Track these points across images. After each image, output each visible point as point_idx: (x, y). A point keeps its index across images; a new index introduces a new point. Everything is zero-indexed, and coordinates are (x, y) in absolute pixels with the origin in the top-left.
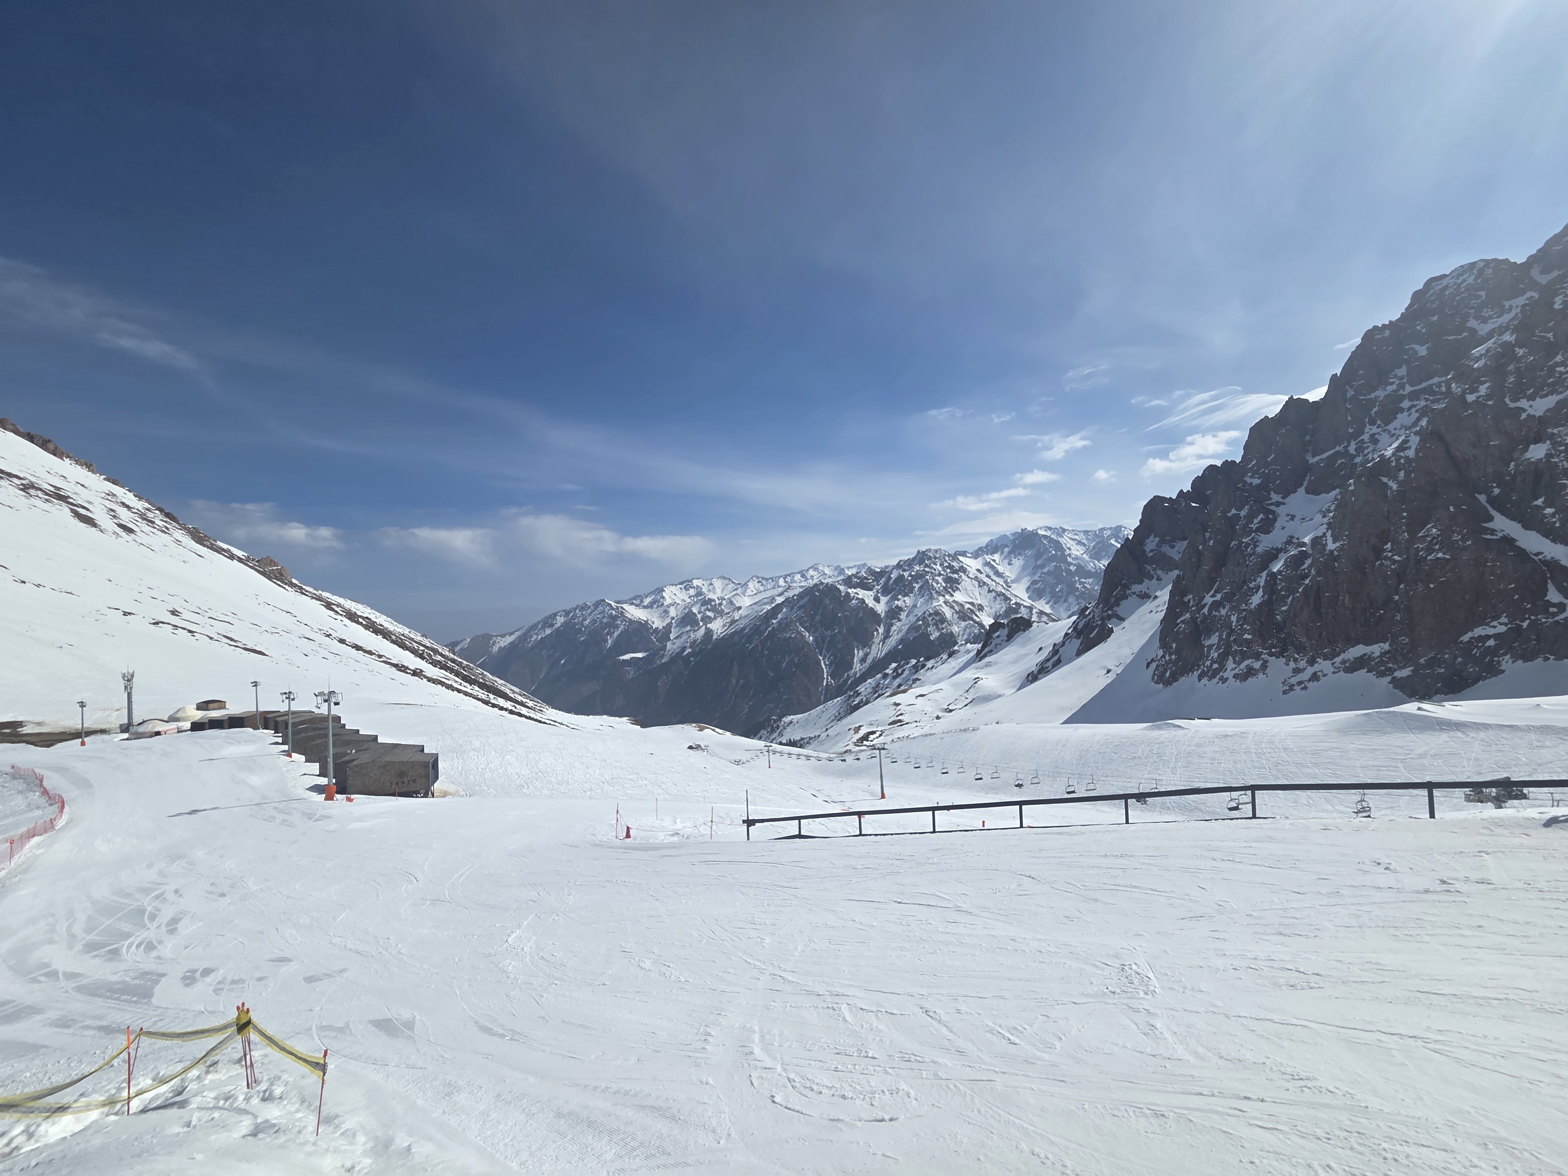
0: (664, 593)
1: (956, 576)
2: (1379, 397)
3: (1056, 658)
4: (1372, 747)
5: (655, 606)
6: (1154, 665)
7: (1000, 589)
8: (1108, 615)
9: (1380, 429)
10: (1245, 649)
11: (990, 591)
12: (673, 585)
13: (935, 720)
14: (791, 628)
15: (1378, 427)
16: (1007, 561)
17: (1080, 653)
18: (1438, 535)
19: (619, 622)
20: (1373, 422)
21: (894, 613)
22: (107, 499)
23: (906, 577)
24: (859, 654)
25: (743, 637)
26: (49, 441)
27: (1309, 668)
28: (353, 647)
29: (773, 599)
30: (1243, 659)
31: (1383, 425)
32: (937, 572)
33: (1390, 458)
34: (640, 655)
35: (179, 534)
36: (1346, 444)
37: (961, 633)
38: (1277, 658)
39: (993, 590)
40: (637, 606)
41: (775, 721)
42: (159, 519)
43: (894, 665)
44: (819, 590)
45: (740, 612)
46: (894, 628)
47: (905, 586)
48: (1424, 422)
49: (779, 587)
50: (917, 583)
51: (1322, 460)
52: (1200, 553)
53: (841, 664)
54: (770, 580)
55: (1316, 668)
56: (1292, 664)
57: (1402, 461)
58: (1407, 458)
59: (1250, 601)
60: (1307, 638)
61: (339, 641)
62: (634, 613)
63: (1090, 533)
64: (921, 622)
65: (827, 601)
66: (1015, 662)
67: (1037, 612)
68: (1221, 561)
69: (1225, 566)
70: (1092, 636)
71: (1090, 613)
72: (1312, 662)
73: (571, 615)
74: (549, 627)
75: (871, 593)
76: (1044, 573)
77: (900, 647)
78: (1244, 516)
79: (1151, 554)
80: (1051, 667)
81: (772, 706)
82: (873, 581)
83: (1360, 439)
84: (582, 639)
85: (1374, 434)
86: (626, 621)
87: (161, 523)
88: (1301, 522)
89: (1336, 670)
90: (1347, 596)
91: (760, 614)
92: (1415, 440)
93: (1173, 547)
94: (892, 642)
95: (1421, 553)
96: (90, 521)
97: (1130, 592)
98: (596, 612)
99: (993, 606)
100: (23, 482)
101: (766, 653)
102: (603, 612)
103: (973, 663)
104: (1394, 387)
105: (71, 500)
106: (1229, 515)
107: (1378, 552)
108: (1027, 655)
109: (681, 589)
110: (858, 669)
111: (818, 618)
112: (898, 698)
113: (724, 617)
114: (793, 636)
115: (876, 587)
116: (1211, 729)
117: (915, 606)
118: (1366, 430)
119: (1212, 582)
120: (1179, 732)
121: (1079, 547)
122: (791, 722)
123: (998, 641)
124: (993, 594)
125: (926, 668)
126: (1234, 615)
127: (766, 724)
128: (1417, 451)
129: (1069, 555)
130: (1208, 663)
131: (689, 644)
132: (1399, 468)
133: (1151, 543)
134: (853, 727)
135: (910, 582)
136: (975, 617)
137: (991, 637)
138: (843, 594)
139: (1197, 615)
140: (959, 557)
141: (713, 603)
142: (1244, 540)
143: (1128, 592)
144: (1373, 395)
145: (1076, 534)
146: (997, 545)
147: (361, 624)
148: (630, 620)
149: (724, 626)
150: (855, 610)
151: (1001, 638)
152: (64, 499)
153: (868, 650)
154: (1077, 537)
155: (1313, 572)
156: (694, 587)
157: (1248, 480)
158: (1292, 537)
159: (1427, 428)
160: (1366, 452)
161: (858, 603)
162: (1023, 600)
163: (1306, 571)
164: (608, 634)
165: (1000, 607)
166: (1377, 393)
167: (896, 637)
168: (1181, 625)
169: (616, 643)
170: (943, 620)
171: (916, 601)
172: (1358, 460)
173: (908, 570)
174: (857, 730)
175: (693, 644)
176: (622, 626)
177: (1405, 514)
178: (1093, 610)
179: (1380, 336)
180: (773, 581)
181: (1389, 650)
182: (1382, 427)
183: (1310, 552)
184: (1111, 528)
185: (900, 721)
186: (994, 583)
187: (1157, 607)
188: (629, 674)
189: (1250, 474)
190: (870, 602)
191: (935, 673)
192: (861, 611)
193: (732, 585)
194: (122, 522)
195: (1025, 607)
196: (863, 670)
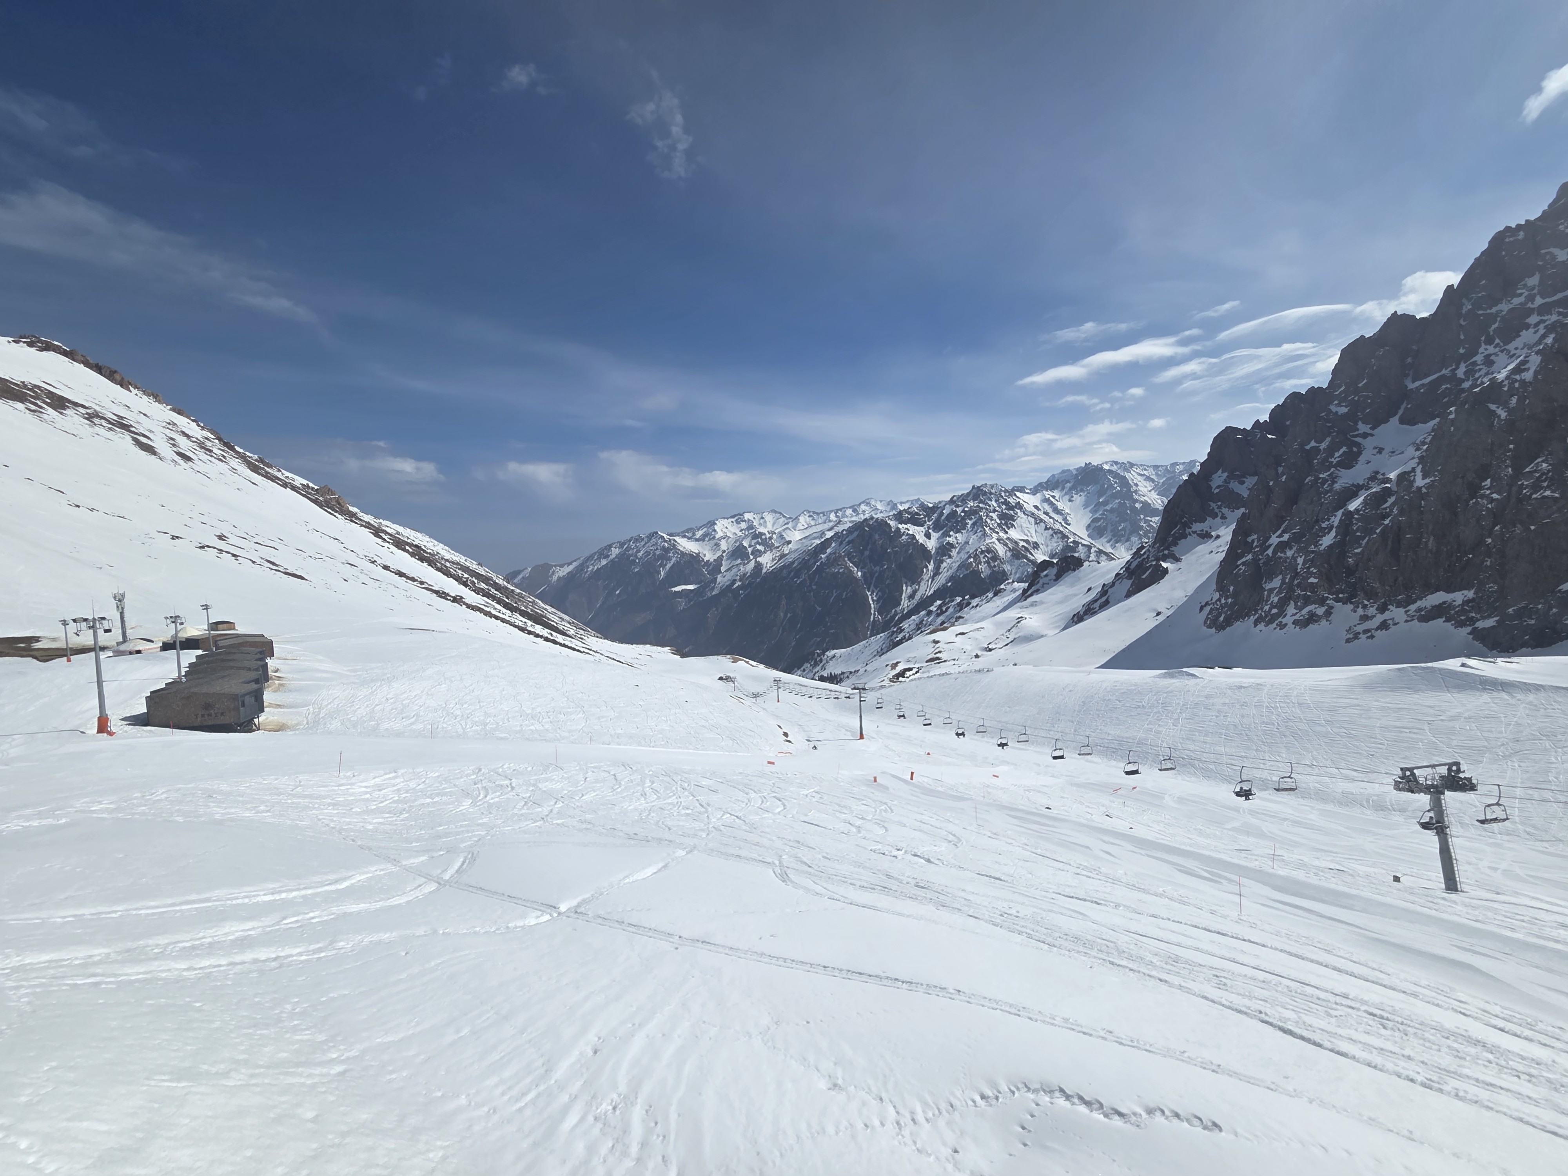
0: (715, 526)
1: (1012, 512)
2: (1502, 311)
3: (1104, 599)
4: (1400, 706)
5: (707, 539)
6: (1208, 608)
7: (1057, 526)
8: (1164, 555)
9: (1497, 349)
10: (1309, 593)
11: (1046, 529)
12: (724, 518)
13: (974, 659)
14: (840, 563)
15: (1495, 347)
16: (1067, 497)
17: (1129, 595)
18: (1549, 471)
19: (671, 555)
20: (1490, 341)
21: (945, 550)
22: (168, 428)
23: (959, 513)
24: (907, 590)
25: (791, 571)
26: (115, 372)
27: (1379, 615)
28: (396, 574)
29: (823, 533)
30: (1306, 605)
31: (1502, 344)
32: (992, 508)
33: (1503, 381)
34: (691, 587)
35: (235, 463)
36: (1454, 367)
37: (1013, 571)
38: (1343, 604)
39: (1050, 528)
40: (689, 538)
41: (819, 655)
42: (217, 447)
43: (939, 602)
44: (869, 526)
45: (790, 546)
46: (945, 564)
47: (957, 522)
48: (1549, 340)
49: (830, 521)
50: (971, 519)
51: (1423, 385)
52: (1270, 490)
53: (889, 600)
54: (822, 515)
55: (1387, 615)
56: (1360, 611)
57: (1517, 385)
58: (1523, 382)
59: (1320, 542)
60: (1380, 583)
61: (383, 568)
62: (687, 545)
63: (1160, 469)
64: (972, 560)
65: (877, 537)
66: (1061, 602)
67: (1096, 551)
68: (1293, 498)
69: (1296, 504)
70: (1144, 577)
71: (1145, 553)
72: (1383, 609)
73: (625, 547)
74: (605, 558)
75: (922, 529)
76: (1106, 511)
77: (949, 584)
78: (1324, 449)
79: (1217, 491)
80: (1098, 608)
81: (819, 639)
82: (925, 517)
83: (1472, 361)
84: (636, 570)
85: (1490, 355)
86: (678, 554)
87: (219, 452)
88: (1391, 456)
89: (1409, 619)
90: (1432, 538)
91: (810, 548)
92: (1535, 361)
93: (1242, 483)
94: (941, 580)
95: (1524, 491)
96: (149, 449)
97: (1190, 530)
98: (650, 544)
99: (1049, 543)
100: (88, 411)
101: (814, 587)
102: (656, 544)
103: (1018, 602)
104: (1522, 299)
105: (133, 429)
106: (1308, 447)
107: (1474, 490)
108: (1075, 595)
109: (732, 522)
110: (906, 605)
111: (867, 553)
112: (937, 636)
113: (774, 551)
114: (841, 571)
115: (928, 523)
116: (1227, 680)
117: (967, 543)
118: (1481, 350)
119: (1280, 520)
120: (1192, 681)
121: (1147, 484)
122: (834, 656)
123: (1046, 580)
124: (1050, 531)
125: (971, 606)
126: (1301, 557)
127: (810, 657)
128: (1536, 373)
129: (1136, 492)
130: (1267, 608)
131: (738, 577)
132: (1511, 393)
133: (1219, 478)
134: (891, 663)
135: (963, 519)
136: (1029, 555)
137: (1039, 576)
138: (893, 530)
139: (1260, 557)
140: (1016, 493)
141: (763, 537)
142: (1321, 476)
143: (1188, 531)
144: (1494, 310)
145: (1145, 470)
146: (1058, 480)
147: (407, 551)
148: (682, 552)
149: (773, 560)
150: (905, 545)
151: (1049, 578)
152: (126, 427)
153: (917, 587)
154: (1145, 472)
155: (1395, 511)
156: (745, 521)
157: (1333, 408)
158: (1377, 473)
159: (1553, 345)
160: (1477, 375)
161: (908, 539)
162: (1081, 538)
163: (1388, 510)
164: (661, 565)
165: (1056, 545)
166: (1500, 307)
167: (945, 574)
168: (1241, 567)
169: (669, 574)
170: (996, 557)
171: (968, 538)
172: (1466, 385)
173: (961, 506)
174: (895, 666)
175: (743, 577)
176: (674, 559)
177: (1511, 446)
178: (1148, 550)
179: (1512, 239)
180: (824, 515)
181: (1473, 598)
182: (1501, 347)
183: (1395, 489)
184: (1184, 463)
185: (938, 658)
186: (1051, 520)
187: (1218, 547)
188: (681, 605)
189: (1336, 402)
190: (921, 539)
191: (979, 612)
192: (911, 547)
193: (783, 519)
194: (181, 451)
195: (1083, 545)
196: (911, 607)
